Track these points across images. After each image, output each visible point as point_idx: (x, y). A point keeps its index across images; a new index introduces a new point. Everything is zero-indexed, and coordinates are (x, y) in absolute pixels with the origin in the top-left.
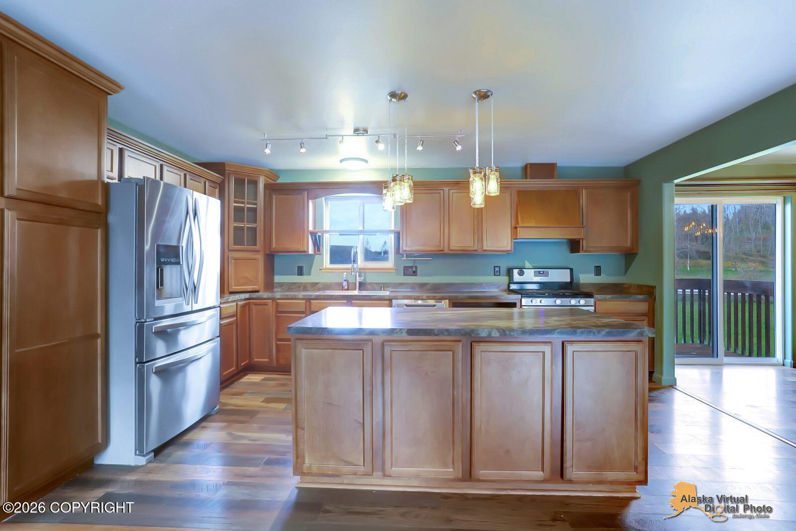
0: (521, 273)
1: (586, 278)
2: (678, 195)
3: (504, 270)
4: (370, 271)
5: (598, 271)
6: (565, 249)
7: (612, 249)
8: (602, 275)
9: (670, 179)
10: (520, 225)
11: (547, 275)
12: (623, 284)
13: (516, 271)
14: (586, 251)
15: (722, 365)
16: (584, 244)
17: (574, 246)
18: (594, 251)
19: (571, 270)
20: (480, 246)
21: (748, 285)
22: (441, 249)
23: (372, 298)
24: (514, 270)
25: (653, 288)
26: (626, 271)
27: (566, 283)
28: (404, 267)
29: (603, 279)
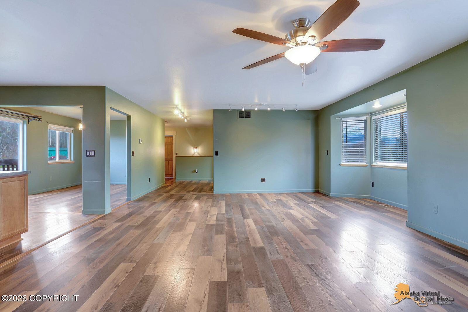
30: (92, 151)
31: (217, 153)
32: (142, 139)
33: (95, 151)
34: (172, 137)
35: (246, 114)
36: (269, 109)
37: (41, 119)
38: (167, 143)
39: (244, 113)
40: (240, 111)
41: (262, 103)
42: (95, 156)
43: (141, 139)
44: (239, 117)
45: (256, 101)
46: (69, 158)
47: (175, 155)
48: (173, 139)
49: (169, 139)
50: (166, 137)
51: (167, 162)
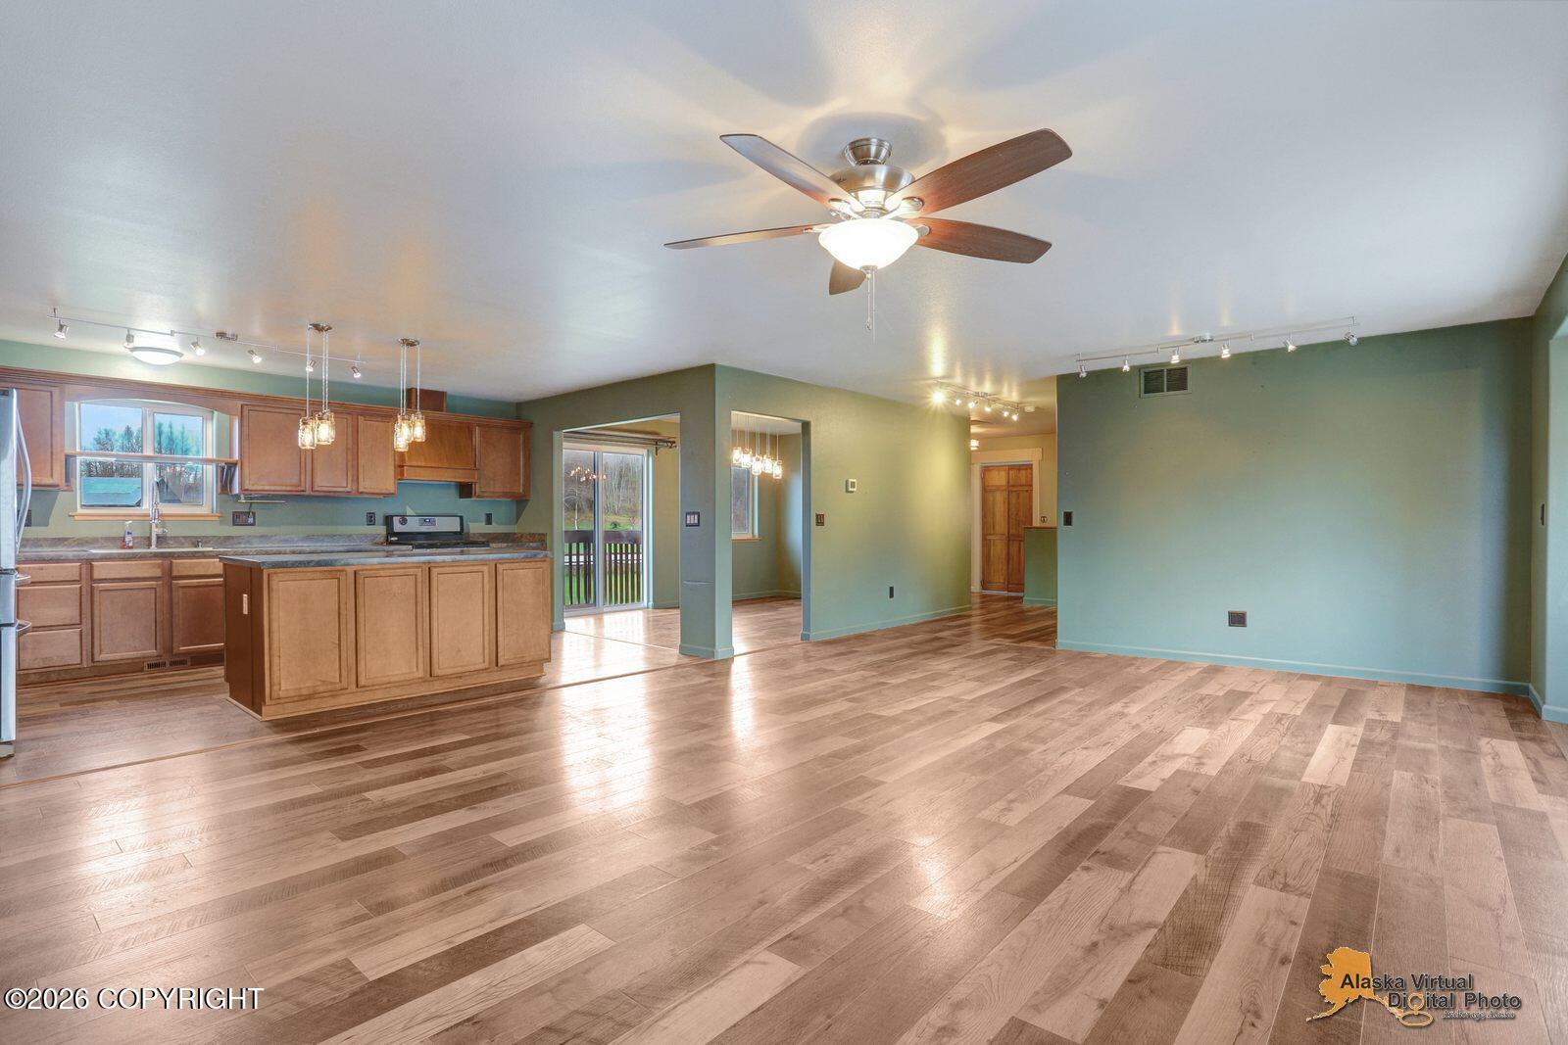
0: (404, 521)
1: (477, 527)
2: (566, 441)
3: (379, 518)
4: (170, 518)
5: (489, 519)
6: (453, 493)
7: (505, 495)
8: (493, 524)
9: (560, 429)
10: (408, 463)
11: (432, 523)
12: (515, 534)
13: (396, 520)
14: (478, 497)
15: (602, 613)
16: (477, 488)
17: (465, 490)
18: (487, 497)
19: (461, 518)
20: (355, 488)
21: (624, 533)
22: (302, 489)
23: (207, 554)
24: (394, 518)
25: (544, 535)
26: (518, 518)
27: (455, 533)
28: (234, 513)
29: (494, 528)
30: (694, 513)
31: (1068, 519)
32: (855, 480)
33: (698, 514)
34: (1029, 467)
35: (1176, 378)
36: (1226, 354)
37: (674, 442)
38: (1013, 486)
39: (1162, 376)
40: (1147, 370)
41: (1196, 335)
42: (698, 525)
43: (851, 480)
44: (1142, 392)
45: (1175, 331)
46: (750, 531)
47: (1036, 523)
48: (1032, 474)
49: (1023, 472)
50: (1011, 468)
51: (1016, 544)
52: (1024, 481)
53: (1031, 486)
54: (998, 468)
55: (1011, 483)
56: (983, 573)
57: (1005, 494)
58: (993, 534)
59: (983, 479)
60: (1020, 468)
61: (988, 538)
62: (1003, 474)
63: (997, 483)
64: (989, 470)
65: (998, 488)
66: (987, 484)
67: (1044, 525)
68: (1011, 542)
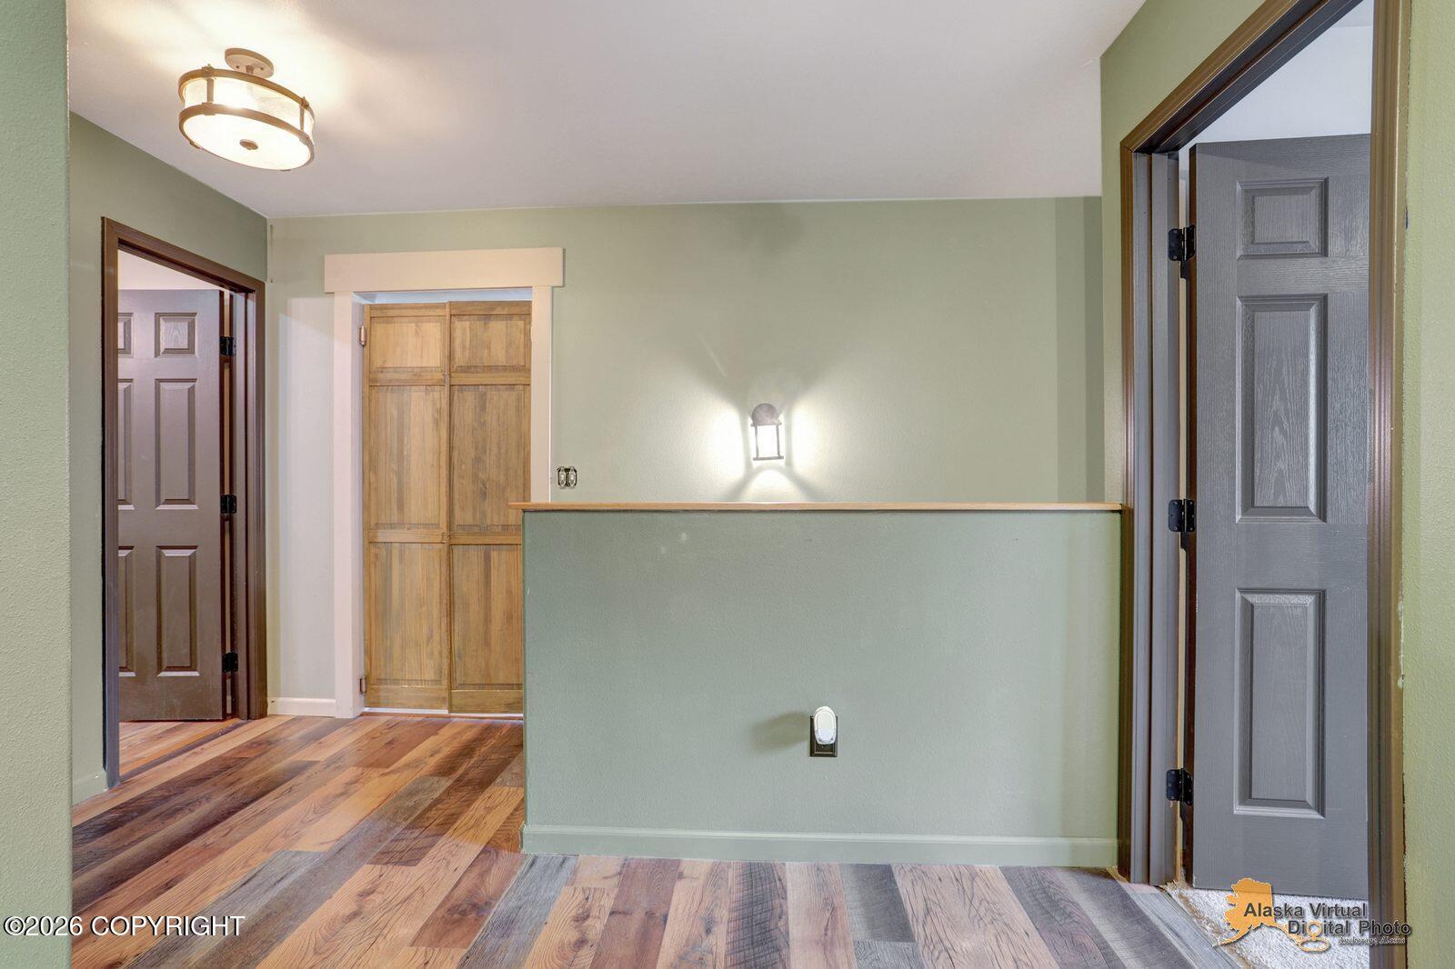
34: (519, 310)
38: (467, 369)
47: (543, 491)
48: (527, 333)
49: (498, 327)
50: (459, 311)
51: (475, 555)
52: (499, 355)
53: (525, 369)
54: (419, 313)
55: (461, 358)
56: (368, 653)
57: (440, 396)
58: (401, 524)
59: (365, 344)
60: (487, 312)
61: (382, 536)
62: (433, 332)
63: (413, 362)
64: (388, 319)
65: (417, 378)
66: (378, 363)
67: (570, 498)
68: (457, 551)
